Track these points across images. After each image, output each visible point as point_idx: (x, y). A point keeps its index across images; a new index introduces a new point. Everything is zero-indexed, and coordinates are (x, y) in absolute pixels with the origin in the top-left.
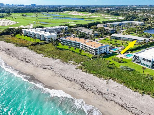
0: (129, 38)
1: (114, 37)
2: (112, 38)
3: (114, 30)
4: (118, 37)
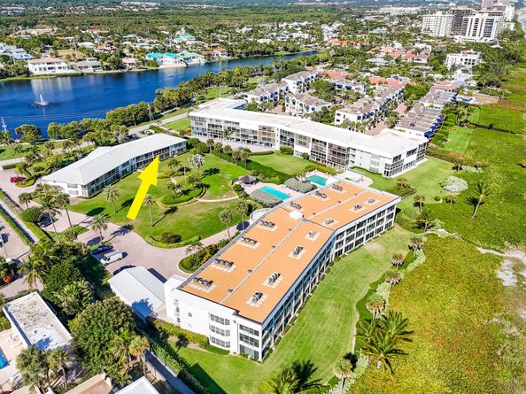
1: (98, 180)
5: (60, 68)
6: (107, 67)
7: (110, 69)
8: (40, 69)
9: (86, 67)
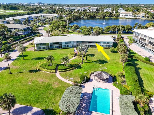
0: (78, 42)
1: (45, 44)
2: (40, 48)
3: (28, 28)
4: (54, 43)
5: (129, 16)
6: (148, 17)
7: (149, 18)
8: (123, 16)
9: (139, 17)
